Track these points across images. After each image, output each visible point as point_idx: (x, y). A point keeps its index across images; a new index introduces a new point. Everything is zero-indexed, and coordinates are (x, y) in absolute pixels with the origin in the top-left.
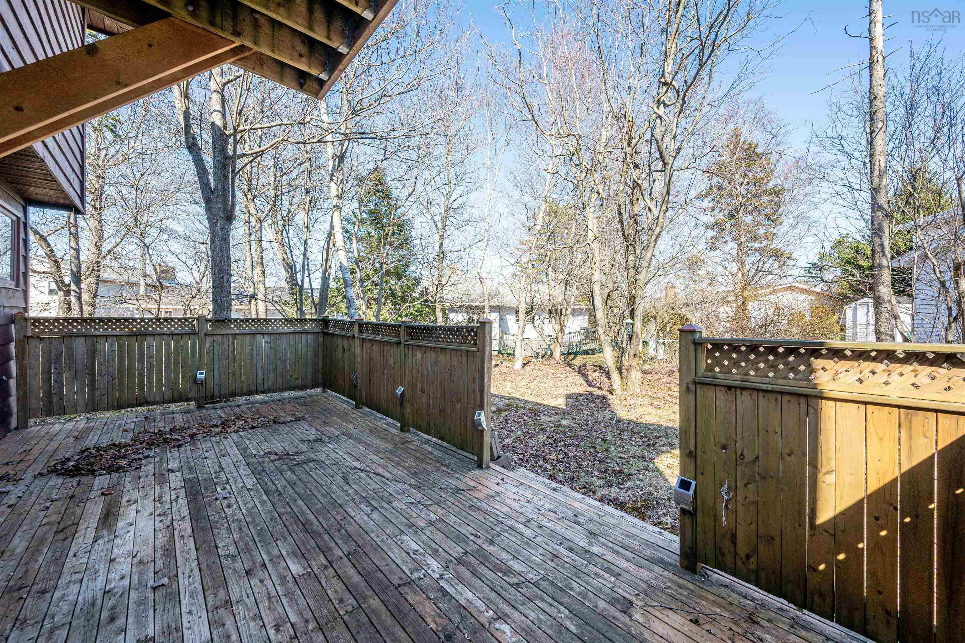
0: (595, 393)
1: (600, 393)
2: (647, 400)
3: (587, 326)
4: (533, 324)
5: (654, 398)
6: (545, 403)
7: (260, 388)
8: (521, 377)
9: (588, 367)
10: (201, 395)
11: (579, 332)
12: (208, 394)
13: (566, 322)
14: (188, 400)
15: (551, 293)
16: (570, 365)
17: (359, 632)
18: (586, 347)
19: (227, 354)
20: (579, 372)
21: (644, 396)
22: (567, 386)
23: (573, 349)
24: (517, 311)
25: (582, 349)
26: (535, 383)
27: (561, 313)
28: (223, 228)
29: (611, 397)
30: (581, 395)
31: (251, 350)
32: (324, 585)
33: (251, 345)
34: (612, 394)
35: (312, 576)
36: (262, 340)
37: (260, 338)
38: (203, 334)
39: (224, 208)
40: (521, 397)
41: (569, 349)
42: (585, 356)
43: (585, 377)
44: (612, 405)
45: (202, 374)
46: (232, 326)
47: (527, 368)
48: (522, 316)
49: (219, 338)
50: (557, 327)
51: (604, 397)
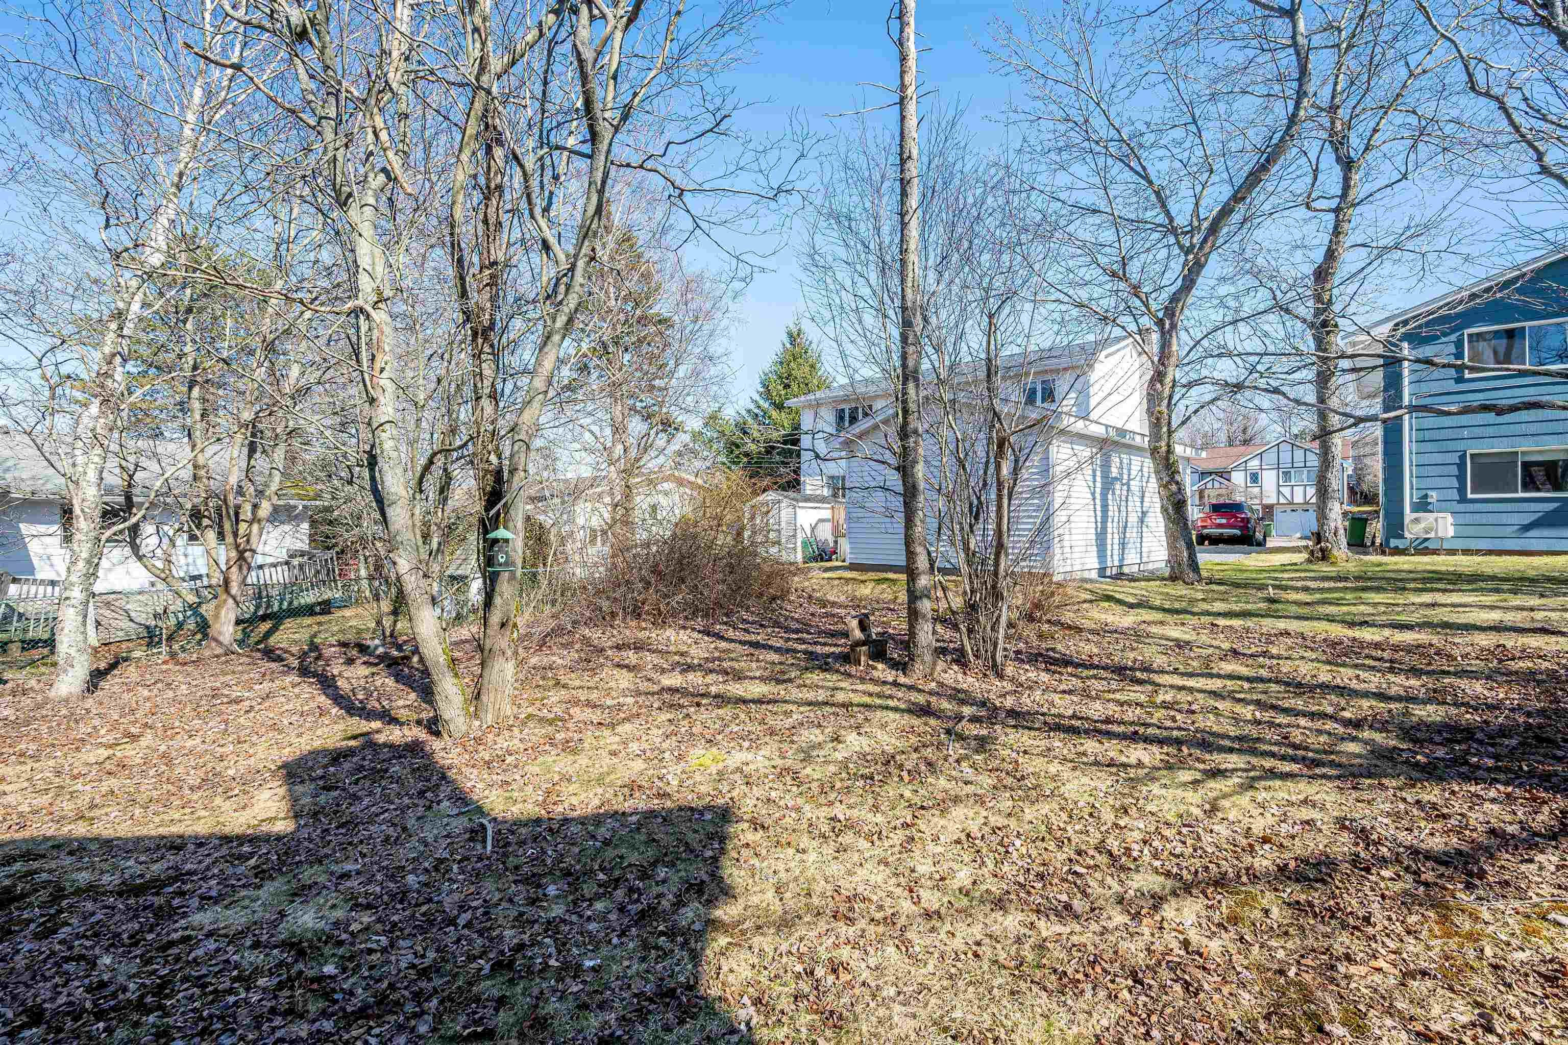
0: (381, 738)
1: (395, 735)
2: (536, 733)
3: (306, 548)
4: (135, 548)
5: (551, 722)
6: (201, 828)
8: (83, 729)
9: (328, 652)
11: (287, 563)
13: (254, 539)
15: (201, 460)
16: (270, 654)
18: (309, 598)
20: (304, 671)
21: (524, 724)
22: (274, 727)
23: (269, 605)
24: (67, 513)
25: (296, 603)
26: (147, 740)
27: (237, 514)
29: (436, 745)
30: (337, 756)
34: (438, 734)
40: (80, 830)
41: (258, 607)
42: (308, 621)
43: (327, 684)
44: (452, 774)
47: (110, 684)
48: (83, 526)
50: (223, 554)
51: (415, 748)
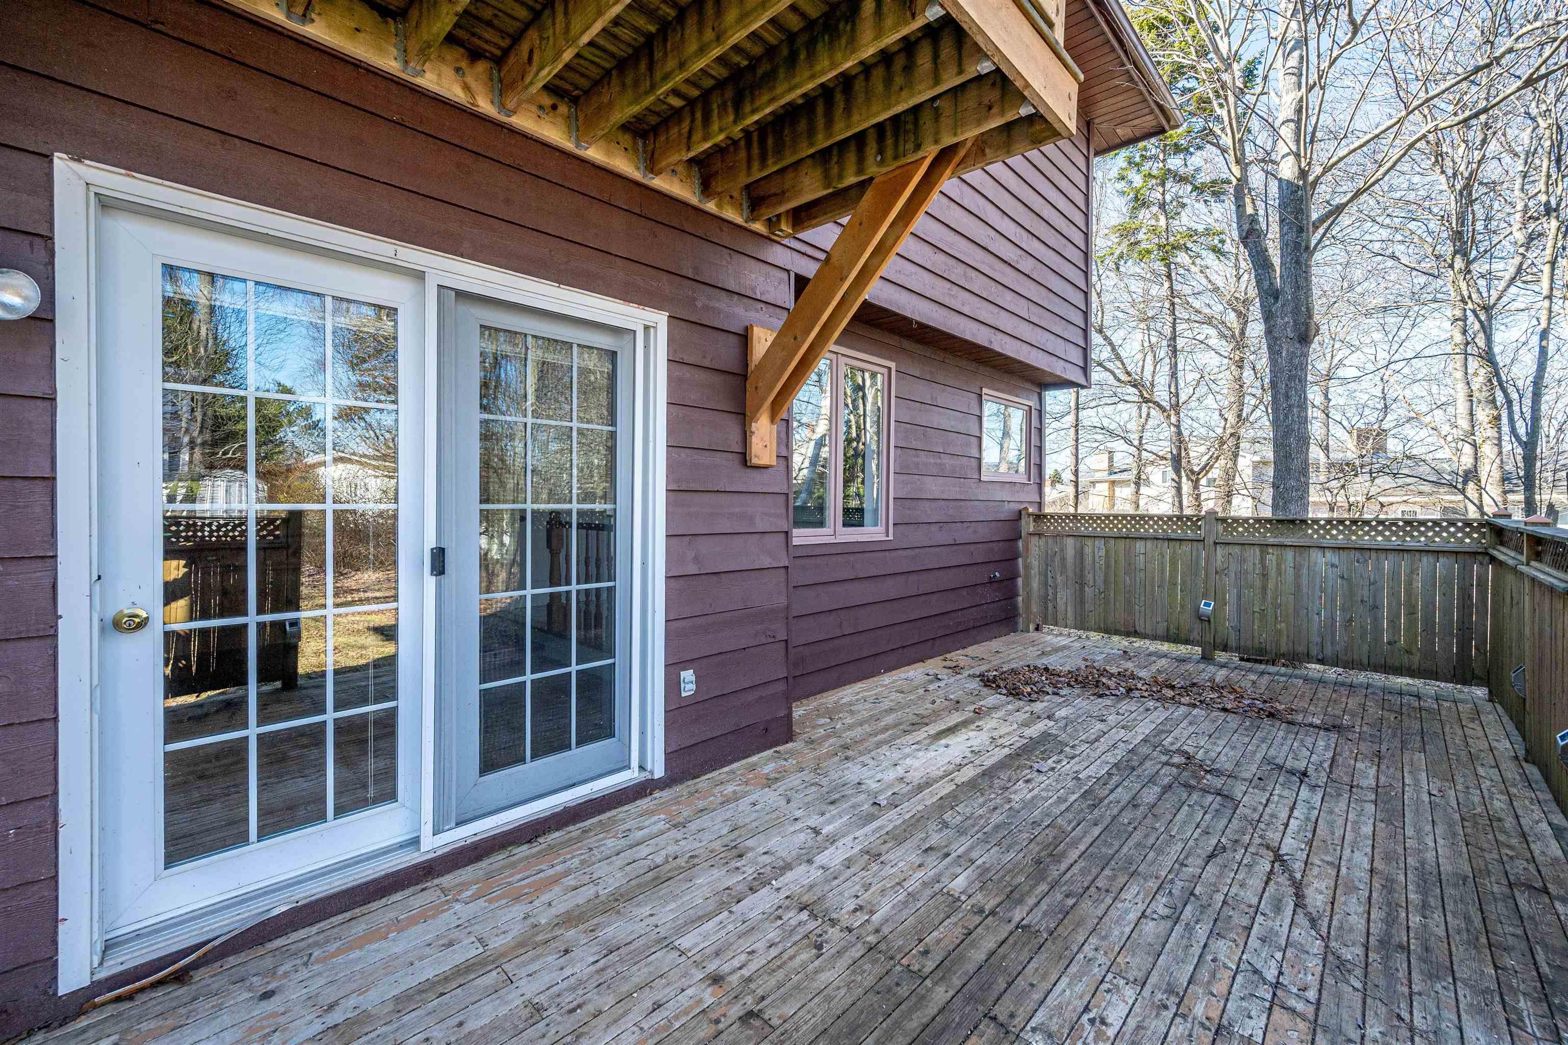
7: (1314, 651)
10: (1207, 639)
12: (1218, 640)
14: (1187, 642)
17: (878, 993)
19: (1250, 577)
28: (1292, 355)
31: (1297, 576)
32: (946, 923)
33: (1297, 568)
35: (954, 902)
36: (1321, 560)
37: (1316, 555)
38: (1211, 542)
39: (1294, 321)
45: (1209, 605)
46: (1310, 531)
49: (1236, 550)
